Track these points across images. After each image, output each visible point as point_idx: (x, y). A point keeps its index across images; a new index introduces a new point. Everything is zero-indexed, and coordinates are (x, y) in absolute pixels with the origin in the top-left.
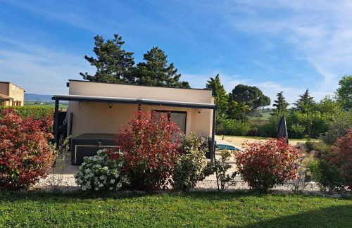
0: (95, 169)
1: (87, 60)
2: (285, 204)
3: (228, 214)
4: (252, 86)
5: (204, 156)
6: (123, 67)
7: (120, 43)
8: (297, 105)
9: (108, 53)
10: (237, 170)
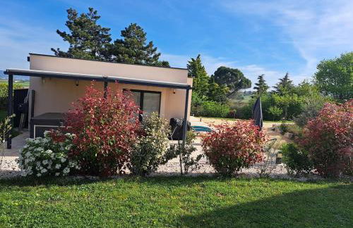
0: (37, 152)
1: (59, 35)
2: (248, 190)
3: (184, 201)
4: (234, 68)
5: (166, 139)
6: (99, 43)
7: (95, 18)
8: (276, 88)
9: (82, 27)
10: (202, 153)
